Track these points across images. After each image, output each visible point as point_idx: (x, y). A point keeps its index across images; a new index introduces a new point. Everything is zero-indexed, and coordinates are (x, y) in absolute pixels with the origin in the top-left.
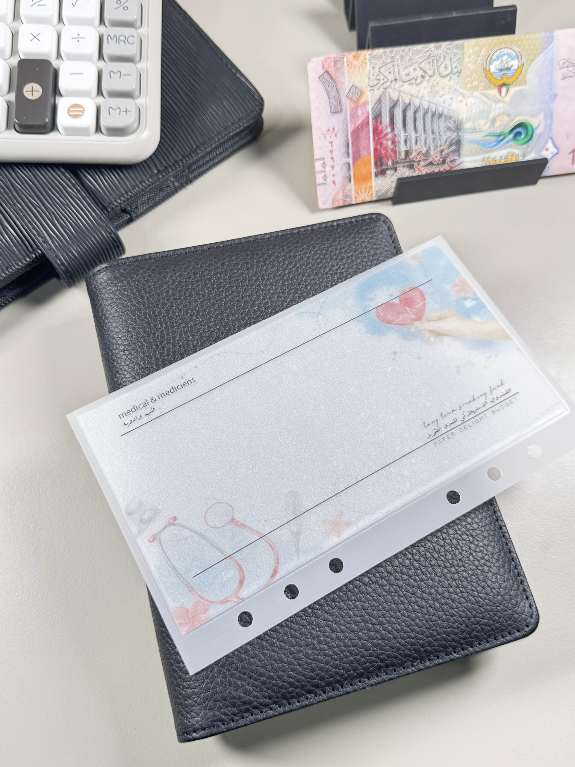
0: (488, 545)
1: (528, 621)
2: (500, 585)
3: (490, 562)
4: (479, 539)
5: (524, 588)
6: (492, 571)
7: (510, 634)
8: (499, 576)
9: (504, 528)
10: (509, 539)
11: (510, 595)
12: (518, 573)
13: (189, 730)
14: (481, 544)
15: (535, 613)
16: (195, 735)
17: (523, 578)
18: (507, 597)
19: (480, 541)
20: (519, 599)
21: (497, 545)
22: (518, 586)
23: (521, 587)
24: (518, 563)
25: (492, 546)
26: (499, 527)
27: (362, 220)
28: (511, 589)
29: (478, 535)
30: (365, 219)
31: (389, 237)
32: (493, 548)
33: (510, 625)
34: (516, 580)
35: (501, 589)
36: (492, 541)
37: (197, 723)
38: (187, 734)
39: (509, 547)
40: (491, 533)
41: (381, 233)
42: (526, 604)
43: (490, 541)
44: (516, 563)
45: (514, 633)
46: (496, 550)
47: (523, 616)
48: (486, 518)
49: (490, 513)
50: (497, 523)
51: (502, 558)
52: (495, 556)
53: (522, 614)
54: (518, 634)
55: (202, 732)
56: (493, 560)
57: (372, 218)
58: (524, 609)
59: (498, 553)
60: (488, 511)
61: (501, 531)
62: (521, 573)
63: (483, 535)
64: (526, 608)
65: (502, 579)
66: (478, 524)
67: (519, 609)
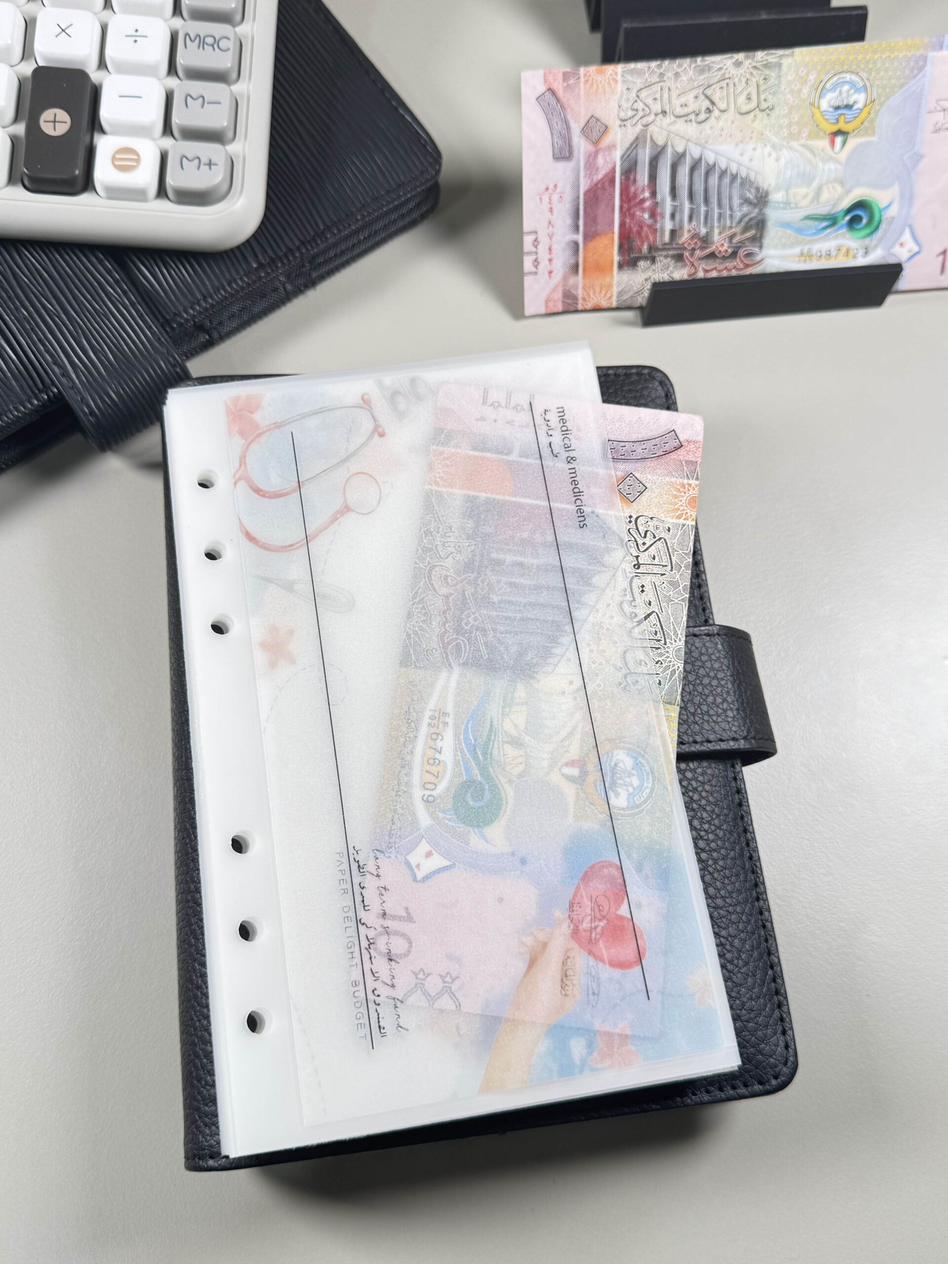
0: (735, 937)
1: (777, 1070)
2: (743, 1004)
3: (733, 964)
4: (723, 925)
5: (781, 1015)
7: (746, 1086)
8: (743, 990)
9: (766, 913)
10: (771, 933)
11: (757, 1024)
12: (776, 989)
14: (723, 933)
15: (791, 1058)
16: (211, 1162)
17: (782, 998)
18: (750, 1025)
19: (724, 929)
20: (769, 1031)
21: (750, 939)
22: (774, 1010)
23: (777, 1013)
24: (779, 973)
25: (741, 940)
26: (758, 910)
27: (626, 374)
28: (760, 1014)
29: (721, 918)
30: (630, 374)
32: (743, 943)
33: (748, 1071)
34: (770, 1001)
35: (744, 1011)
36: (742, 932)
38: (199, 1158)
39: (769, 946)
40: (744, 918)
41: (653, 401)
42: (780, 1041)
43: (737, 929)
44: (776, 972)
45: (753, 1085)
46: (747, 946)
47: (772, 1060)
48: (739, 892)
49: (747, 885)
50: (756, 903)
51: (755, 961)
52: (743, 956)
53: (771, 1056)
54: (757, 1087)
56: (738, 962)
57: (642, 374)
58: (775, 1050)
59: (748, 951)
60: (746, 881)
61: (760, 917)
62: (780, 991)
63: (730, 920)
64: (779, 1048)
65: (748, 995)
66: (725, 901)
67: (768, 1048)
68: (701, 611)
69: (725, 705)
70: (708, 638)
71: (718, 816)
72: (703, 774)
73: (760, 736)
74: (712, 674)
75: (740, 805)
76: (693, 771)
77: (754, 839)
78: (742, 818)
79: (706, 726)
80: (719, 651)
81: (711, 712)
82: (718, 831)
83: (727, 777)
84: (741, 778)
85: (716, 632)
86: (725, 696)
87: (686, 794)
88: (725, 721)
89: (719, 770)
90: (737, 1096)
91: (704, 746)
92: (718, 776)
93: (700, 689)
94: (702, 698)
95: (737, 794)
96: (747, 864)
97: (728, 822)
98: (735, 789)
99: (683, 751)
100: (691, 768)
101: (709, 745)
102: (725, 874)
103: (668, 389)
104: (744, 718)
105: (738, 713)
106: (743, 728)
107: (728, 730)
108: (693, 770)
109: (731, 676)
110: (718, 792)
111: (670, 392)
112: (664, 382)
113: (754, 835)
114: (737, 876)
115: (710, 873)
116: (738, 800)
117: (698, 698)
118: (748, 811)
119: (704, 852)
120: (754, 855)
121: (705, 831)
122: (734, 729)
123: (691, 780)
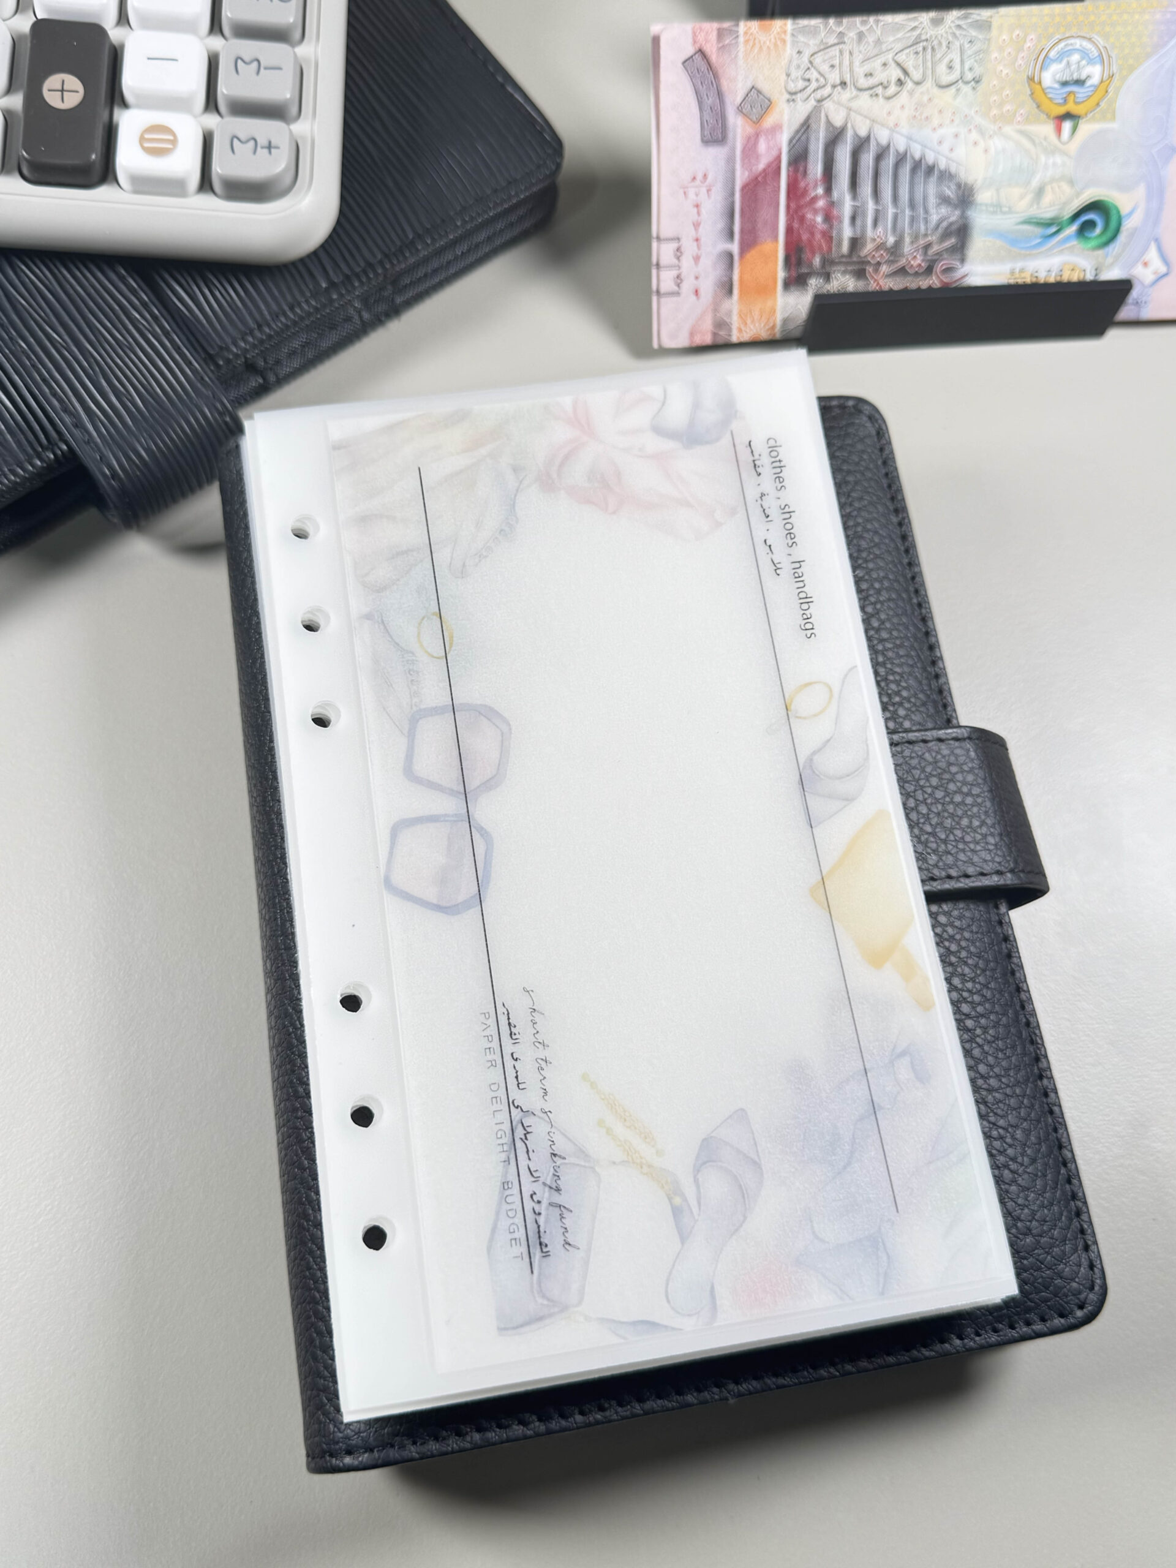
0: (1016, 1127)
1: (1082, 1296)
2: (1033, 1213)
3: (1017, 1162)
4: (999, 1112)
5: (1081, 1226)
6: (1020, 1181)
7: (1043, 1320)
8: (1032, 1195)
9: (1052, 1095)
10: (1060, 1120)
11: (1052, 1238)
12: (1073, 1192)
13: (337, 1447)
14: (1001, 1122)
15: (1098, 1281)
16: (348, 1460)
17: (1080, 1204)
18: (1043, 1240)
19: (1002, 1117)
20: (1068, 1248)
21: (1035, 1128)
22: (1072, 1220)
23: (1075, 1223)
24: (1074, 1171)
25: (1024, 1130)
26: (1042, 1091)
28: (1055, 1226)
29: (997, 1103)
31: (877, 452)
32: (1027, 1135)
33: (1045, 1300)
34: (1066, 1207)
36: (1025, 1120)
37: (356, 1434)
38: (331, 1455)
39: (1059, 1136)
40: (1026, 1101)
41: (862, 440)
42: (1083, 1260)
43: (1019, 1117)
44: (1070, 1171)
45: (1052, 1319)
46: (1033, 1138)
47: (1074, 1285)
48: (1018, 1068)
49: (1026, 1059)
50: (1039, 1083)
51: (1044, 1157)
52: (1029, 1152)
53: (1073, 1280)
54: (1058, 1322)
55: (366, 1455)
57: (845, 407)
58: (1077, 1271)
59: (1035, 1144)
60: (1024, 1054)
61: (1045, 1100)
62: (1077, 1193)
63: (1009, 1105)
64: (1082, 1269)
65: (1038, 1202)
66: (1000, 1080)
67: (1067, 1269)
68: (941, 709)
69: (984, 830)
70: (957, 744)
71: (984, 971)
72: (960, 918)
73: (1028, 869)
74: (965, 789)
75: (1009, 956)
76: (947, 914)
77: (1030, 999)
78: (1013, 973)
79: (962, 856)
80: (972, 760)
81: (968, 838)
82: (985, 991)
83: (990, 921)
84: (1007, 921)
85: (966, 735)
86: (983, 817)
87: (941, 944)
88: (986, 850)
89: (980, 911)
90: (1033, 1334)
91: (961, 882)
92: (979, 920)
93: (951, 808)
94: (954, 820)
95: (1003, 943)
96: (1024, 1033)
97: (996, 978)
98: (1001, 935)
99: (935, 889)
100: (944, 911)
101: (967, 881)
102: (998, 1046)
103: (879, 426)
104: (1008, 846)
105: (1001, 839)
106: (1008, 858)
107: (990, 861)
108: (947, 912)
109: (988, 791)
110: (980, 940)
111: (882, 429)
112: (874, 417)
113: (1030, 995)
114: (1013, 1048)
115: (980, 1046)
116: (1006, 951)
117: (949, 821)
118: (1020, 964)
119: (970, 1018)
120: (1031, 1019)
121: (970, 991)
122: (997, 859)
123: (946, 925)
